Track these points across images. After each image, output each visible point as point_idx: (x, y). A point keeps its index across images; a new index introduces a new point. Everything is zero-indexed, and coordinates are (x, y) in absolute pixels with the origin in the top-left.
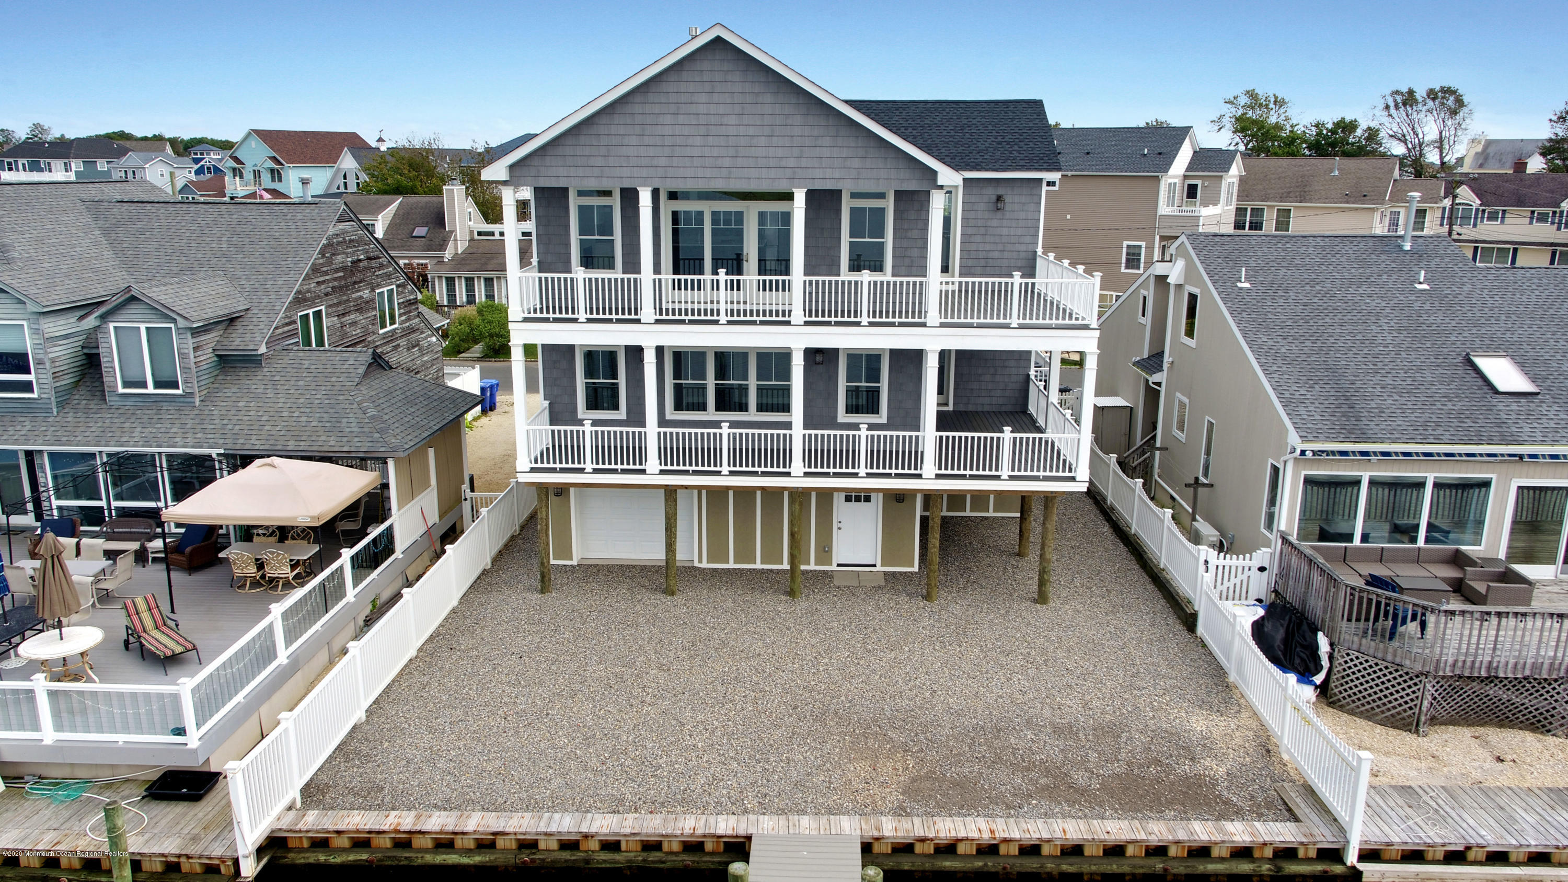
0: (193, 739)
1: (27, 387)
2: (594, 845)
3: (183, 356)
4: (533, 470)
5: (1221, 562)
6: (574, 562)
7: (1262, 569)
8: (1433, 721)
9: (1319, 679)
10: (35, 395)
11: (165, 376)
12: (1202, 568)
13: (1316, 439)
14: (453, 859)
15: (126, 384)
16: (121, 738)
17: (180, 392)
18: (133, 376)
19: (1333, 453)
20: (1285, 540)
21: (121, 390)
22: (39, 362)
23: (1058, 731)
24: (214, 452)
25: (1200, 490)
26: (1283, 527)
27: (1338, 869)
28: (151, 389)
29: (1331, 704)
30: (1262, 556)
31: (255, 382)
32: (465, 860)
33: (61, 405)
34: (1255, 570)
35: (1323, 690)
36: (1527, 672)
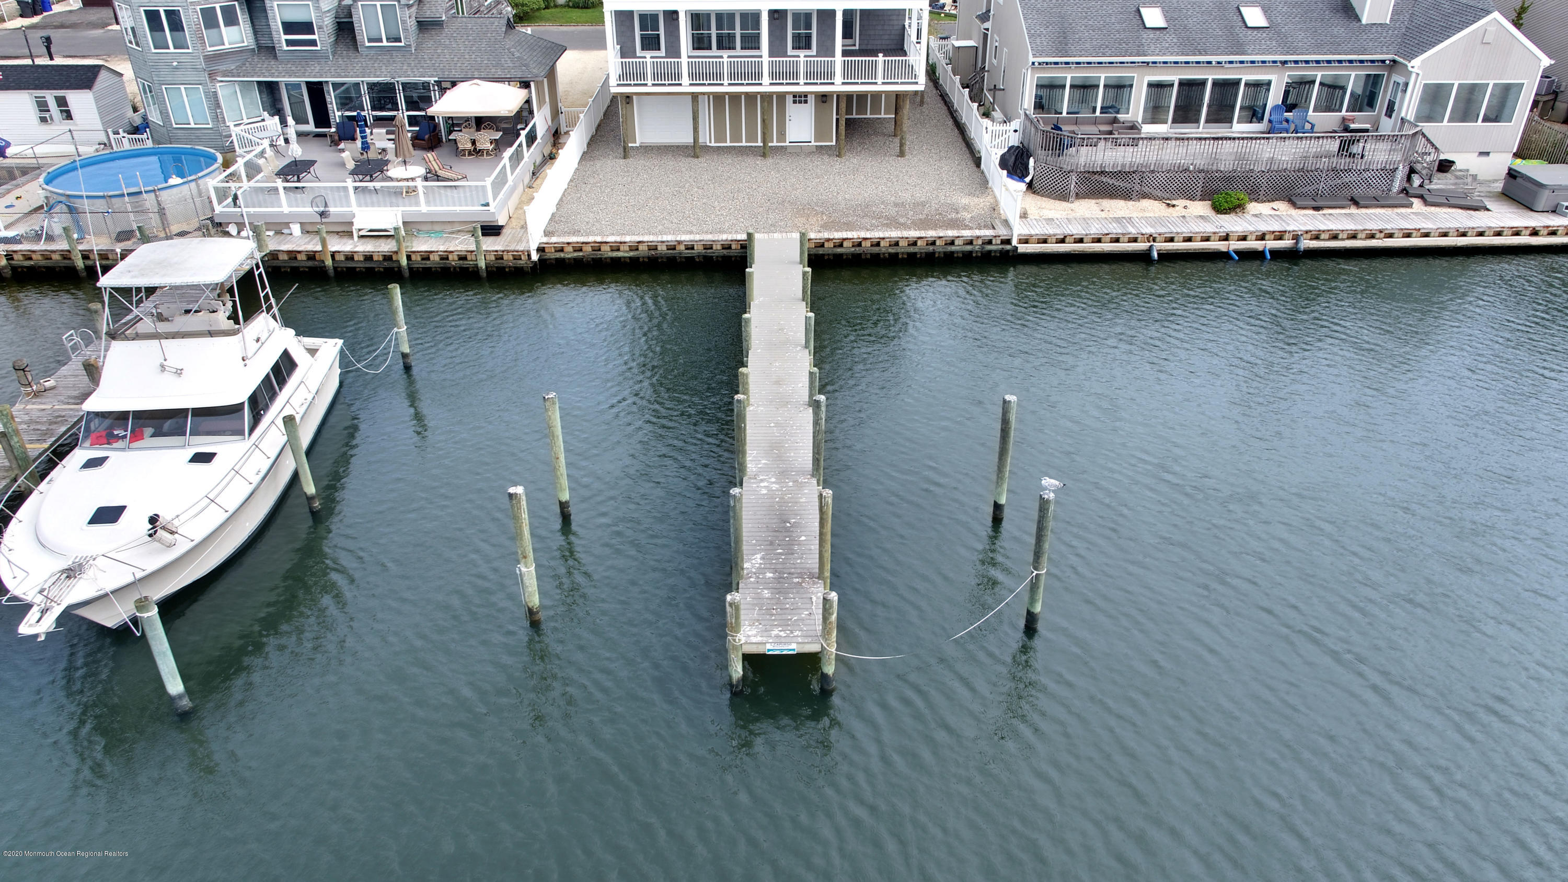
0: (492, 208)
1: (313, 43)
2: (682, 247)
3: (404, 22)
4: (619, 85)
5: (994, 128)
6: (637, 145)
7: (1015, 131)
8: (1078, 196)
9: (1028, 179)
10: (318, 48)
11: (393, 34)
12: (984, 131)
13: (1041, 56)
14: (620, 254)
15: (370, 40)
16: (458, 209)
17: (402, 44)
18: (374, 35)
19: (1051, 63)
20: (1026, 114)
21: (367, 44)
22: (320, 28)
23: (896, 205)
24: (432, 80)
25: (997, 92)
26: (1026, 107)
27: (1008, 247)
28: (385, 43)
29: (1034, 193)
30: (1016, 124)
31: (444, 37)
32: (626, 255)
33: (334, 53)
34: (1012, 131)
35: (1030, 186)
36: (1119, 169)
